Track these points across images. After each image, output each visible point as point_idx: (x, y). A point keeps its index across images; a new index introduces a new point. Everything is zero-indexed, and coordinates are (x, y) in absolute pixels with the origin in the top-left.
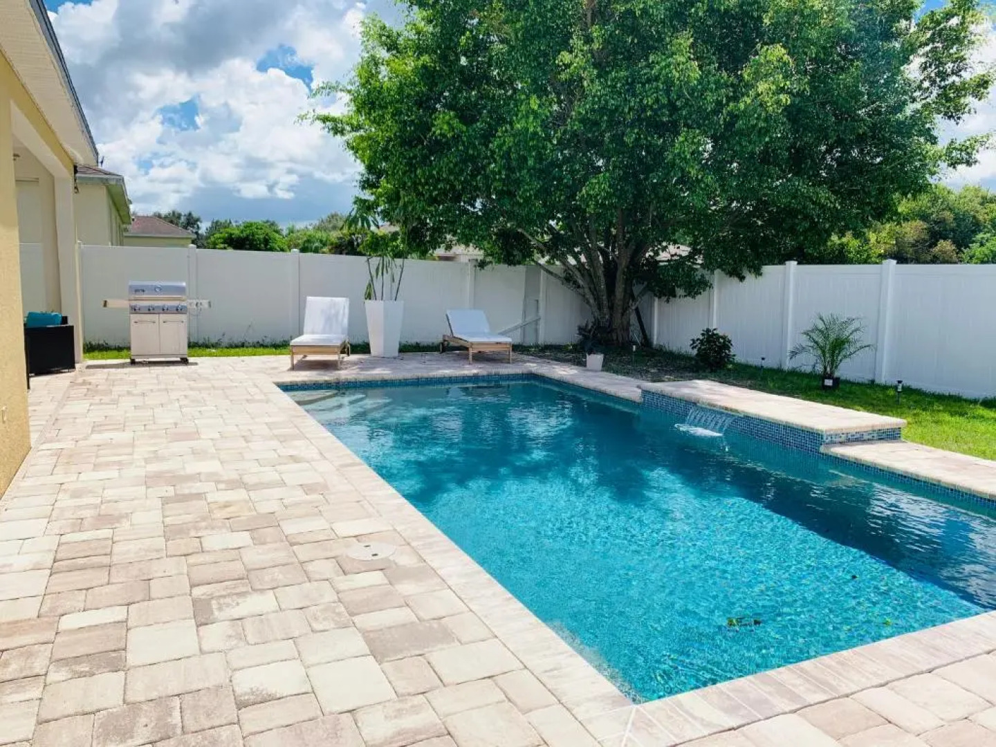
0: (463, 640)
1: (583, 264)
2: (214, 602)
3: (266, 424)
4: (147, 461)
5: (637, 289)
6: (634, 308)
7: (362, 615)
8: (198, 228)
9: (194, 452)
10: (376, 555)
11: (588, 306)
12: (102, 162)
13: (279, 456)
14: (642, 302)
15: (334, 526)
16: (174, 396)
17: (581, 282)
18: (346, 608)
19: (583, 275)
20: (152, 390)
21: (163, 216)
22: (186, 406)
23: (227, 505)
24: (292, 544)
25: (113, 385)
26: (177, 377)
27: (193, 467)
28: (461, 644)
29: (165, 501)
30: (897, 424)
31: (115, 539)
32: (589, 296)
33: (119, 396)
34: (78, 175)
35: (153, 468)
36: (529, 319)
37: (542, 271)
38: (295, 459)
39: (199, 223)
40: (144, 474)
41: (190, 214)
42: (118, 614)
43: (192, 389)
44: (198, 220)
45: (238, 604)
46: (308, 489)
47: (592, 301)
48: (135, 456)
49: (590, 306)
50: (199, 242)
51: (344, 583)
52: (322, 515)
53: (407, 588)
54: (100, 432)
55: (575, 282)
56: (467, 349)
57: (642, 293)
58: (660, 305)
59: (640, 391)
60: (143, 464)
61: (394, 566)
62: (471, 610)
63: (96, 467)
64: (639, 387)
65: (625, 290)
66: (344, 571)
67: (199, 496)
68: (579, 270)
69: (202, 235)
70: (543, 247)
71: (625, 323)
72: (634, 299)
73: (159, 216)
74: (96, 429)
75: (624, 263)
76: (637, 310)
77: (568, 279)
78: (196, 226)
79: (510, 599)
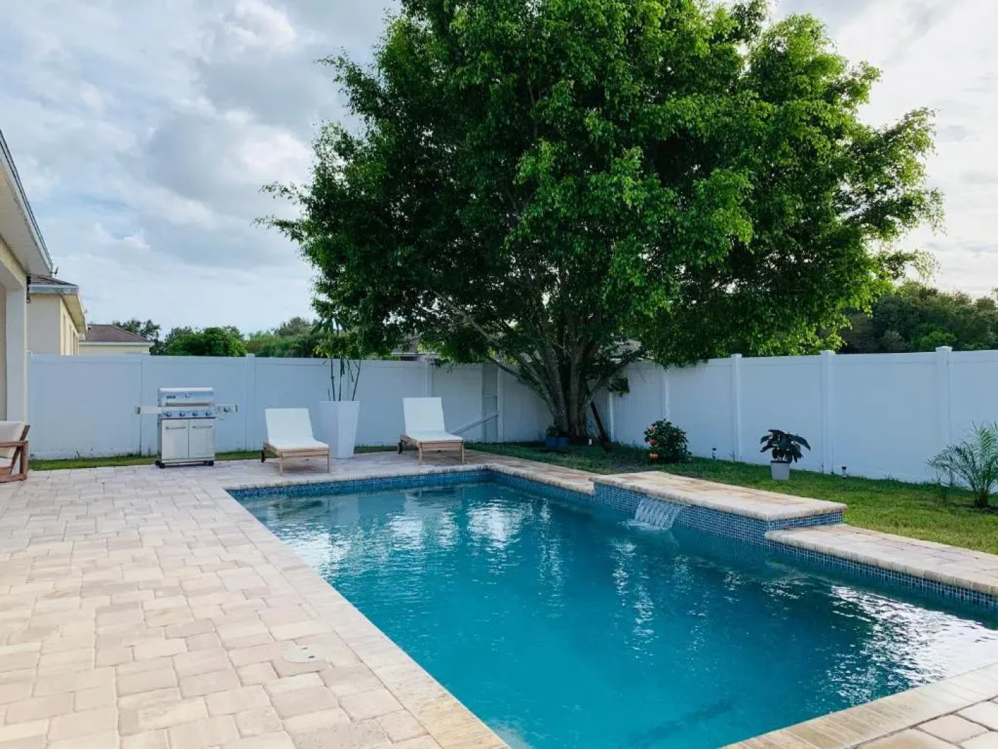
0: (395, 738)
1: (538, 361)
2: (140, 712)
3: (212, 529)
4: (84, 571)
5: (592, 384)
6: (589, 402)
7: (294, 717)
8: (157, 335)
9: (134, 559)
10: (312, 657)
11: (544, 401)
12: (56, 273)
13: (222, 561)
14: (596, 397)
15: (272, 630)
16: (118, 504)
17: (537, 379)
18: (277, 712)
19: (539, 372)
20: (96, 500)
21: (122, 324)
22: (132, 514)
23: (165, 612)
24: (228, 650)
25: (56, 495)
26: (124, 485)
27: (132, 576)
28: (392, 742)
29: (99, 611)
30: (838, 509)
31: (43, 651)
32: (545, 392)
33: (61, 506)
34: (31, 286)
35: (90, 578)
36: (488, 416)
37: (499, 369)
38: (237, 564)
39: (158, 330)
40: (80, 585)
41: (150, 322)
42: (40, 727)
43: (138, 497)
44: (157, 328)
45: (165, 712)
46: (247, 594)
47: (548, 396)
48: (73, 568)
49: (547, 401)
50: (157, 349)
51: (278, 687)
52: (260, 618)
53: (340, 689)
54: (37, 543)
55: (532, 379)
56: (417, 449)
57: (597, 388)
58: (614, 399)
59: (592, 483)
60: (81, 574)
61: (330, 667)
62: (405, 709)
63: (31, 579)
64: (590, 480)
65: (580, 386)
66: (278, 674)
67: (135, 605)
68: (535, 367)
69: (161, 343)
70: (498, 344)
71: (581, 417)
72: (588, 393)
73: (118, 325)
74: (34, 540)
75: (577, 359)
76: (593, 405)
77: (525, 376)
78: (155, 333)
79: (444, 695)
